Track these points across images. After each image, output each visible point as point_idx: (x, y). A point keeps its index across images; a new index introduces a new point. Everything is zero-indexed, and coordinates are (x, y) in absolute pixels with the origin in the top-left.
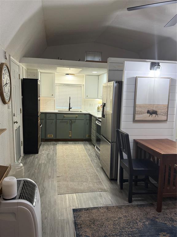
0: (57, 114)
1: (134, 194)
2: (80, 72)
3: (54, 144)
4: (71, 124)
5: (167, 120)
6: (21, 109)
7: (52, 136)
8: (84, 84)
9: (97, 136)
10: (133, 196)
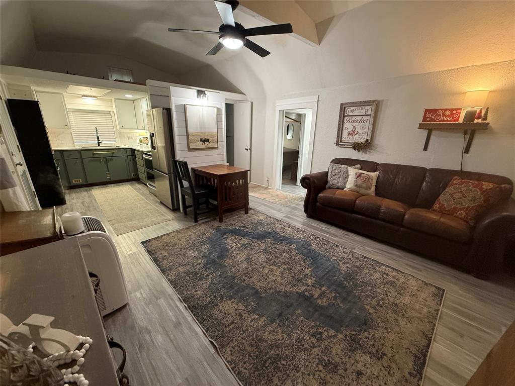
0: (82, 152)
1: (199, 214)
2: (106, 95)
3: (86, 191)
4: (106, 162)
5: (218, 147)
6: (18, 146)
7: (81, 181)
8: (115, 110)
9: (147, 172)
10: (198, 216)
